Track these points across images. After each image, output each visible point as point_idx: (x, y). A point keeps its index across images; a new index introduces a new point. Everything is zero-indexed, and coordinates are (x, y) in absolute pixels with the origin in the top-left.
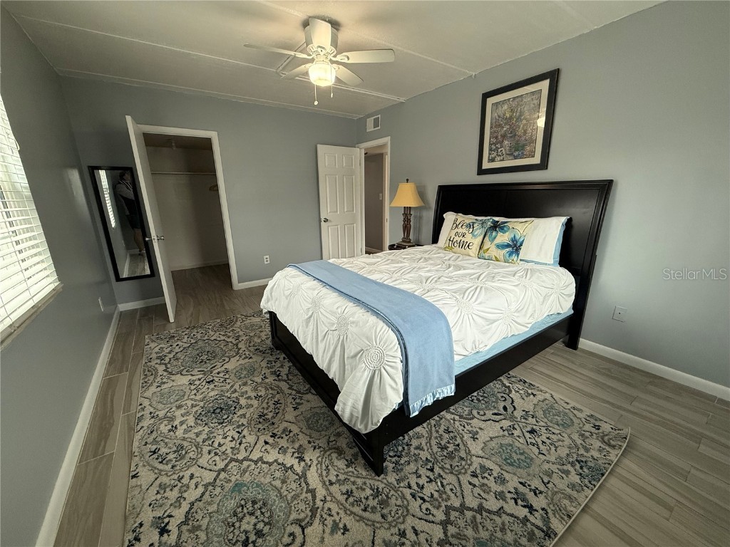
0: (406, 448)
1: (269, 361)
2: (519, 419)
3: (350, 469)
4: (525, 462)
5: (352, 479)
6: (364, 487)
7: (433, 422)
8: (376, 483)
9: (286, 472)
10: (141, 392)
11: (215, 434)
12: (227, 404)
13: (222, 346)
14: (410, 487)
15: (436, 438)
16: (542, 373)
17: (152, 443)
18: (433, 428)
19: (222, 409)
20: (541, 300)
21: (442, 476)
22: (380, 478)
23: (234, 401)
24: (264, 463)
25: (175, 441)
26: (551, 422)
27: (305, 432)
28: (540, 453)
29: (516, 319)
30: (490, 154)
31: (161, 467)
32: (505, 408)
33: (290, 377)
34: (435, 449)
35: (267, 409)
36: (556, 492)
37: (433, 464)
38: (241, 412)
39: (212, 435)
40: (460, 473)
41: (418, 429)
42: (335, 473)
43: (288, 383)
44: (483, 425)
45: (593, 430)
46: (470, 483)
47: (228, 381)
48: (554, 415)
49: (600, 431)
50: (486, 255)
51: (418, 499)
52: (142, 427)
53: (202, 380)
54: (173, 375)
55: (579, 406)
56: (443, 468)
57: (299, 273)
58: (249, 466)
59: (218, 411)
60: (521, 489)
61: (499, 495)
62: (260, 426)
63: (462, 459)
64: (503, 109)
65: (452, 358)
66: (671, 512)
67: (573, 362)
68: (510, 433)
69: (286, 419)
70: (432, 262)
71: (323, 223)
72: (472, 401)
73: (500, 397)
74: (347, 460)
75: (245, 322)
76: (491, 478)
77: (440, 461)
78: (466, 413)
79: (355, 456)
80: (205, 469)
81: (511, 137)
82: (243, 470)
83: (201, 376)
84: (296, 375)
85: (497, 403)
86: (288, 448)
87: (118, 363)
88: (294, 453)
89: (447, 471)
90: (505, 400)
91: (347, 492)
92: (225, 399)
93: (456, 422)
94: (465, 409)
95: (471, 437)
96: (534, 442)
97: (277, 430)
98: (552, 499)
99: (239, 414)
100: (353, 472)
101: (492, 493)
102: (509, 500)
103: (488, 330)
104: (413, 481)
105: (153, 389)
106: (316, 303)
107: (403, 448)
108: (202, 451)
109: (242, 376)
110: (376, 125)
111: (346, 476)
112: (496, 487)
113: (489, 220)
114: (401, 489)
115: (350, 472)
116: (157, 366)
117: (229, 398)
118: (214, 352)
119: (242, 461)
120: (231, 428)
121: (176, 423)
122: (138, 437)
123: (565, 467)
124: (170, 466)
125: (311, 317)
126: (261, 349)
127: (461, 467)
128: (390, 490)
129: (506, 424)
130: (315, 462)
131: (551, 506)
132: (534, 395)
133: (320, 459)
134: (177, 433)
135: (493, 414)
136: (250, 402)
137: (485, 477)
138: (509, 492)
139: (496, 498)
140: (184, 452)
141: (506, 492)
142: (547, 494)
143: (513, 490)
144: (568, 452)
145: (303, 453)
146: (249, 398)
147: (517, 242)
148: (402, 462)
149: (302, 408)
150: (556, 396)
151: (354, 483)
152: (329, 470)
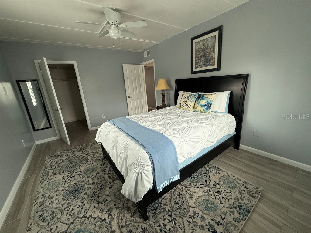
0: (159, 205)
1: (101, 165)
2: (212, 186)
3: (133, 218)
4: (214, 208)
5: (133, 224)
6: (138, 227)
7: (173, 190)
8: (144, 225)
9: (102, 222)
10: (39, 184)
11: (71, 204)
12: (78, 188)
13: (80, 159)
14: (160, 226)
15: (174, 199)
16: (223, 162)
17: (40, 212)
18: (173, 194)
19: (76, 191)
20: (220, 130)
21: (175, 219)
22: (146, 222)
23: (82, 186)
24: (92, 218)
25: (52, 209)
26: (227, 186)
27: (113, 200)
28: (221, 203)
29: (208, 140)
30: (196, 65)
31: (42, 224)
32: (206, 181)
33: (110, 172)
34: (173, 204)
35: (97, 189)
36: (228, 223)
37: (172, 212)
38: (85, 192)
39: (69, 205)
40: (184, 216)
41: (166, 195)
42: (125, 221)
43: (108, 175)
44: (195, 190)
45: (246, 189)
46: (188, 222)
47: (81, 176)
48: (228, 183)
49: (249, 189)
50: (196, 110)
51: (163, 232)
52: (37, 203)
53: (69, 176)
54: (56, 175)
55: (239, 178)
56: (176, 214)
57: (111, 124)
58: (85, 220)
59: (74, 192)
60: (212, 223)
61: (201, 227)
62: (92, 198)
63: (185, 209)
64: (200, 44)
65: (177, 162)
66: (281, 229)
67: (237, 156)
68: (208, 193)
69: (105, 194)
70: (172, 115)
71: (128, 99)
72: (191, 178)
73: (204, 175)
74: (131, 214)
75: (92, 146)
76: (198, 218)
77: (175, 211)
78: (188, 185)
79: (135, 211)
80: (64, 223)
81: (204, 57)
82: (82, 223)
83: (69, 174)
84: (112, 171)
85: (202, 178)
86: (104, 209)
87: (31, 171)
88: (107, 211)
89: (178, 216)
90: (206, 177)
91: (130, 231)
92: (78, 185)
93: (183, 190)
94: (188, 182)
95: (190, 197)
96: (219, 197)
97: (100, 200)
98: (226, 227)
99: (83, 193)
100: (133, 220)
101: (198, 226)
102: (206, 229)
103: (195, 146)
104: (161, 222)
105: (45, 182)
106: (116, 139)
107: (158, 205)
108: (63, 214)
109: (88, 173)
110: (148, 54)
111: (130, 222)
112: (200, 223)
113: (197, 94)
114: (155, 227)
115: (132, 220)
116: (49, 171)
117: (80, 185)
118: (76, 162)
119: (82, 217)
120: (79, 200)
121: (54, 199)
122: (34, 208)
123: (232, 210)
124: (47, 223)
125: (114, 146)
126: (98, 159)
127: (184, 213)
128: (150, 228)
129: (206, 189)
130: (116, 216)
131: (225, 231)
132: (219, 173)
133: (119, 214)
134: (53, 205)
135: (200, 184)
136: (89, 186)
137: (195, 218)
138: (206, 225)
139: (200, 228)
140: (55, 215)
141: (204, 225)
142: (224, 224)
143: (208, 224)
144: (234, 202)
145: (111, 211)
146: (89, 184)
147: (209, 104)
148: (157, 212)
149: (113, 188)
150: (229, 173)
151: (133, 226)
152: (122, 219)
